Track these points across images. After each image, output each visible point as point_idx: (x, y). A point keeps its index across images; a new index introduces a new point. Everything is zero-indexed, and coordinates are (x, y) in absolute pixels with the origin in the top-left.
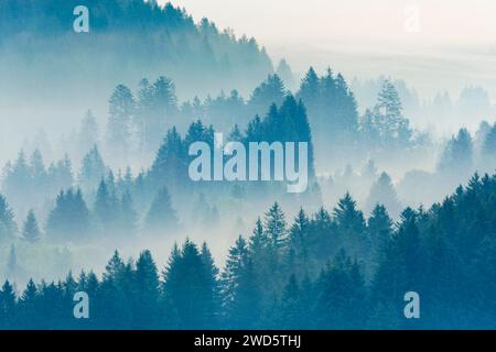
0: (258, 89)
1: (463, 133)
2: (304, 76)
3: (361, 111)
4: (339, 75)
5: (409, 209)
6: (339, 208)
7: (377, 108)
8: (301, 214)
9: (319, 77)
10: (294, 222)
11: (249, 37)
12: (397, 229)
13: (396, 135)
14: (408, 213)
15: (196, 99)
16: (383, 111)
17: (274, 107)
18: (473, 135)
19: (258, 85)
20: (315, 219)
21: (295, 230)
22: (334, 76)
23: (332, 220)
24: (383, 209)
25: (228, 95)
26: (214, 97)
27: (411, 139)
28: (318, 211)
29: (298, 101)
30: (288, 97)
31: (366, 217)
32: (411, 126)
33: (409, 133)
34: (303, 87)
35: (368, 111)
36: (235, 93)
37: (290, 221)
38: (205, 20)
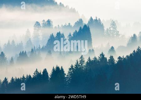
0: (76, 23)
1: (134, 35)
2: (89, 19)
3: (105, 29)
4: (99, 19)
5: (120, 57)
6: (100, 57)
7: (110, 28)
8: (89, 58)
9: (93, 19)
10: (87, 61)
11: (73, 8)
12: (116, 63)
13: (115, 36)
14: (119, 58)
15: (58, 26)
16: (112, 29)
17: (81, 28)
18: (137, 36)
19: (76, 21)
20: (93, 60)
21: (87, 63)
22: (98, 19)
23: (98, 60)
24: (112, 57)
25: (67, 24)
26: (63, 25)
27: (120, 37)
28: (94, 57)
29: (87, 26)
30: (85, 25)
31: (108, 59)
32: (120, 33)
33: (119, 35)
34: (89, 22)
35: (107, 29)
36: (69, 24)
37: (86, 60)
38: (61, 3)
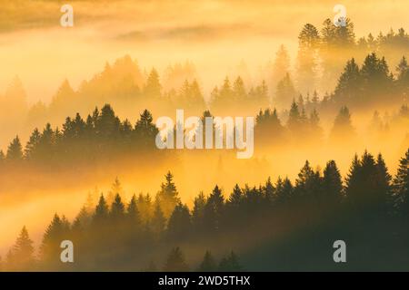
15: (370, 36)
25: (397, 32)
26: (385, 35)
36: (402, 31)
